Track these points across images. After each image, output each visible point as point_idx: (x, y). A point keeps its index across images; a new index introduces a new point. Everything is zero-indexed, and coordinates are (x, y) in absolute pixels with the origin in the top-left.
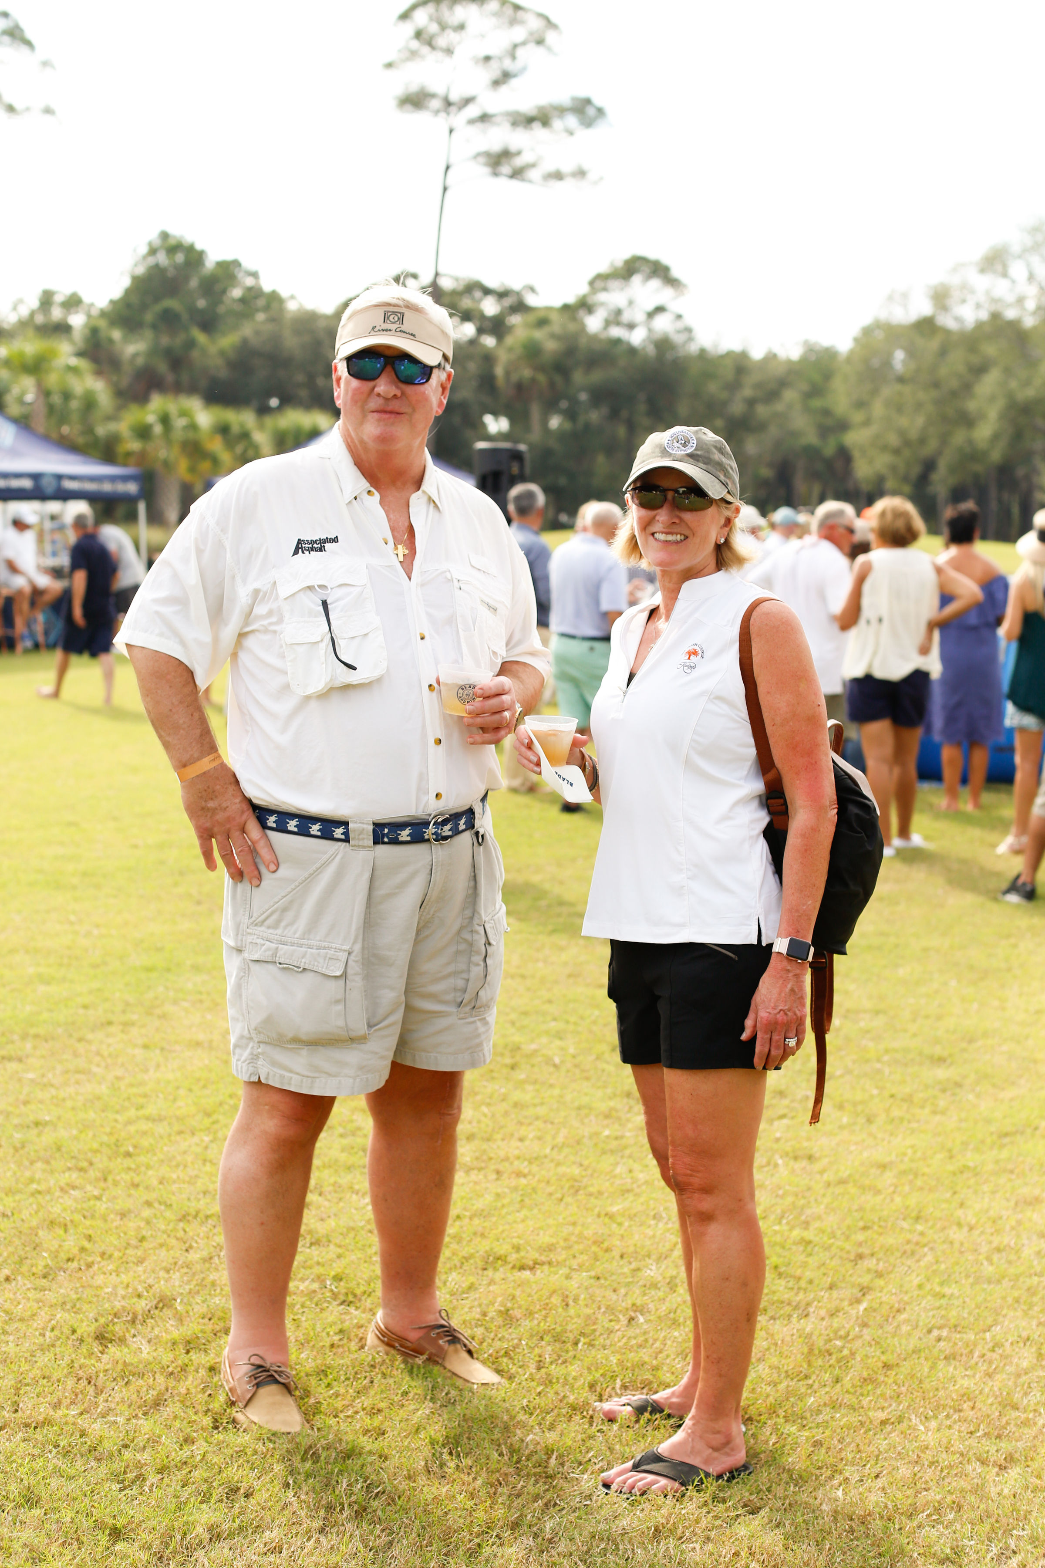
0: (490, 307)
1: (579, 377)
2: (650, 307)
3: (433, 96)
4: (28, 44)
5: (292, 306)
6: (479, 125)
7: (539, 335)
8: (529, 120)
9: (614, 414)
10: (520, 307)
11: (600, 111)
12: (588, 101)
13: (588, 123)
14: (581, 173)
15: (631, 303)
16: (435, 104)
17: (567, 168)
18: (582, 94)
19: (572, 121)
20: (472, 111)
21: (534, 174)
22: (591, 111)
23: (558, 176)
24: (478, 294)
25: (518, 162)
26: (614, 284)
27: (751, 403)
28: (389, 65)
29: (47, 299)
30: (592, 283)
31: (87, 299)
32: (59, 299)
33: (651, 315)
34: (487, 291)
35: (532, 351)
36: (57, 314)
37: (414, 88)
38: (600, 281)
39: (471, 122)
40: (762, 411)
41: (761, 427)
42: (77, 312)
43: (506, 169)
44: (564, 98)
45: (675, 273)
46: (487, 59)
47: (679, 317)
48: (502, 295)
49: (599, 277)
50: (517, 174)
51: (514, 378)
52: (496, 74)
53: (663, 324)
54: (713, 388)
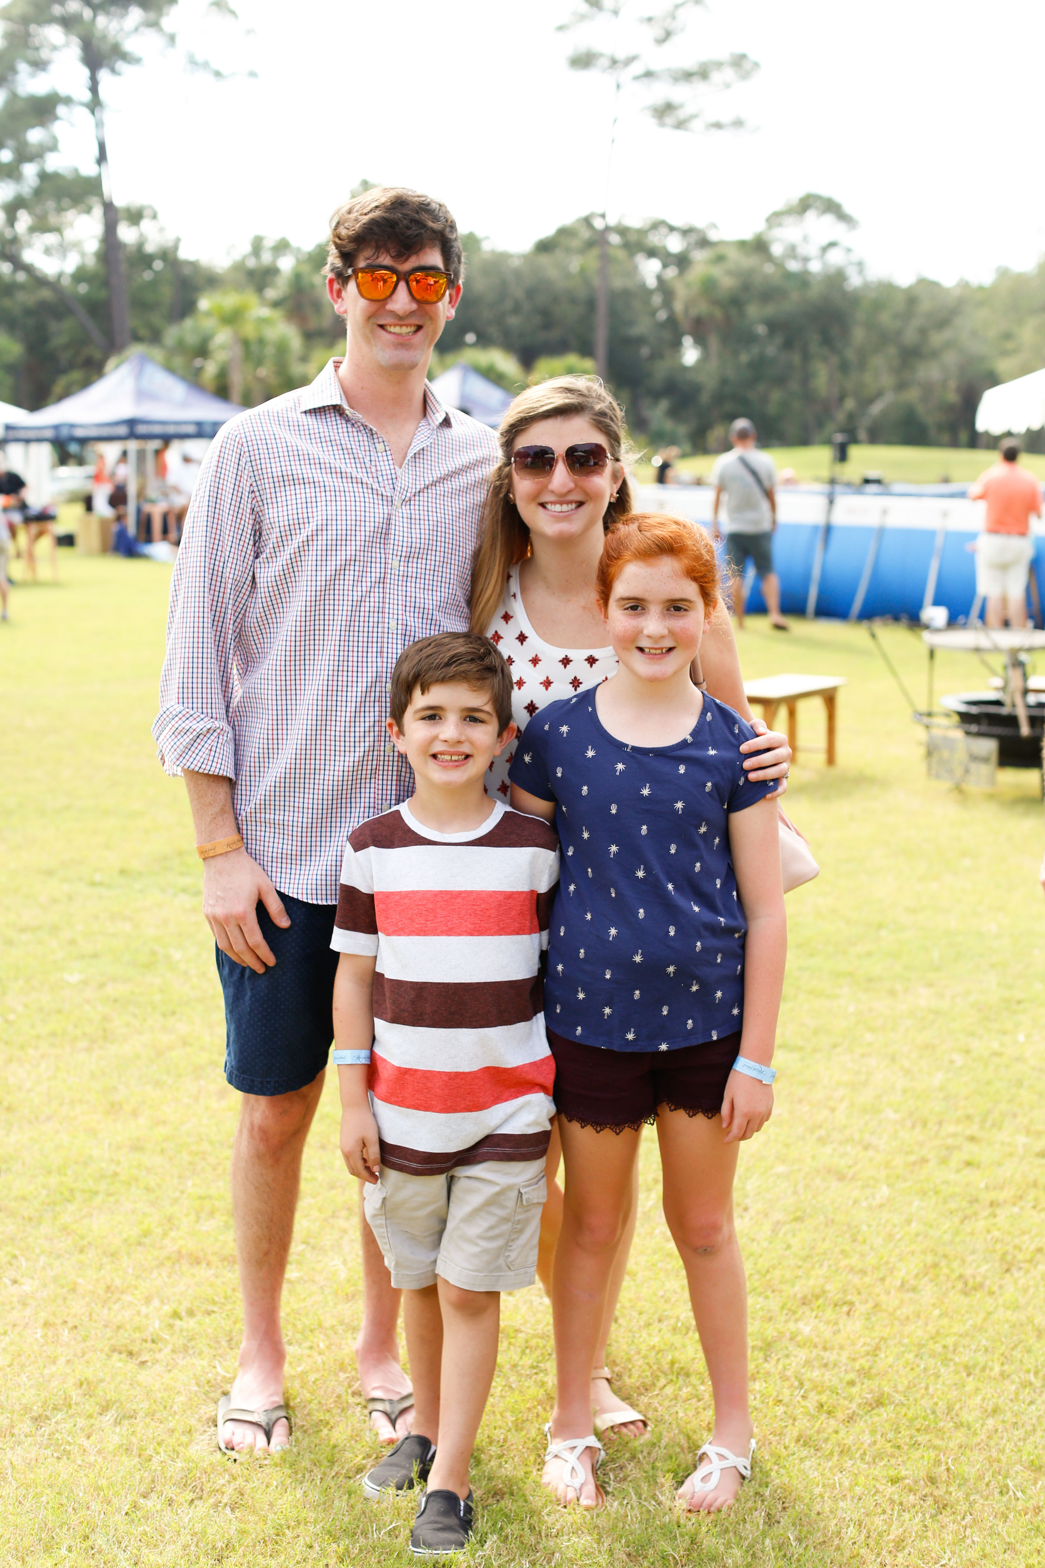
0: (675, 244)
1: (753, 311)
2: (825, 242)
3: (601, 55)
4: (233, 13)
5: (486, 246)
6: (645, 80)
7: (717, 272)
8: (688, 76)
9: (788, 345)
10: (704, 243)
11: (756, 65)
12: (743, 57)
13: (745, 76)
14: (738, 123)
15: (805, 239)
16: (604, 62)
17: (726, 119)
18: (739, 51)
19: (729, 74)
20: (637, 68)
21: (696, 125)
22: (747, 65)
23: (718, 126)
24: (664, 230)
25: (681, 114)
26: (789, 220)
27: (923, 332)
28: (561, 28)
29: (257, 246)
30: (768, 220)
31: (294, 243)
32: (269, 243)
33: (825, 249)
34: (672, 229)
35: (709, 286)
36: (266, 258)
37: (582, 48)
38: (775, 219)
39: (637, 78)
40: (937, 339)
41: (935, 354)
42: (285, 255)
43: (669, 120)
44: (723, 55)
45: (847, 209)
46: (650, 19)
47: (849, 250)
48: (686, 232)
49: (777, 215)
50: (680, 125)
51: (694, 312)
52: (660, 33)
53: (835, 258)
54: (885, 318)
